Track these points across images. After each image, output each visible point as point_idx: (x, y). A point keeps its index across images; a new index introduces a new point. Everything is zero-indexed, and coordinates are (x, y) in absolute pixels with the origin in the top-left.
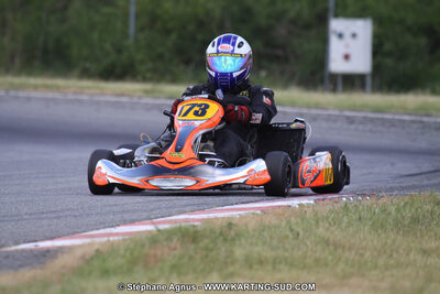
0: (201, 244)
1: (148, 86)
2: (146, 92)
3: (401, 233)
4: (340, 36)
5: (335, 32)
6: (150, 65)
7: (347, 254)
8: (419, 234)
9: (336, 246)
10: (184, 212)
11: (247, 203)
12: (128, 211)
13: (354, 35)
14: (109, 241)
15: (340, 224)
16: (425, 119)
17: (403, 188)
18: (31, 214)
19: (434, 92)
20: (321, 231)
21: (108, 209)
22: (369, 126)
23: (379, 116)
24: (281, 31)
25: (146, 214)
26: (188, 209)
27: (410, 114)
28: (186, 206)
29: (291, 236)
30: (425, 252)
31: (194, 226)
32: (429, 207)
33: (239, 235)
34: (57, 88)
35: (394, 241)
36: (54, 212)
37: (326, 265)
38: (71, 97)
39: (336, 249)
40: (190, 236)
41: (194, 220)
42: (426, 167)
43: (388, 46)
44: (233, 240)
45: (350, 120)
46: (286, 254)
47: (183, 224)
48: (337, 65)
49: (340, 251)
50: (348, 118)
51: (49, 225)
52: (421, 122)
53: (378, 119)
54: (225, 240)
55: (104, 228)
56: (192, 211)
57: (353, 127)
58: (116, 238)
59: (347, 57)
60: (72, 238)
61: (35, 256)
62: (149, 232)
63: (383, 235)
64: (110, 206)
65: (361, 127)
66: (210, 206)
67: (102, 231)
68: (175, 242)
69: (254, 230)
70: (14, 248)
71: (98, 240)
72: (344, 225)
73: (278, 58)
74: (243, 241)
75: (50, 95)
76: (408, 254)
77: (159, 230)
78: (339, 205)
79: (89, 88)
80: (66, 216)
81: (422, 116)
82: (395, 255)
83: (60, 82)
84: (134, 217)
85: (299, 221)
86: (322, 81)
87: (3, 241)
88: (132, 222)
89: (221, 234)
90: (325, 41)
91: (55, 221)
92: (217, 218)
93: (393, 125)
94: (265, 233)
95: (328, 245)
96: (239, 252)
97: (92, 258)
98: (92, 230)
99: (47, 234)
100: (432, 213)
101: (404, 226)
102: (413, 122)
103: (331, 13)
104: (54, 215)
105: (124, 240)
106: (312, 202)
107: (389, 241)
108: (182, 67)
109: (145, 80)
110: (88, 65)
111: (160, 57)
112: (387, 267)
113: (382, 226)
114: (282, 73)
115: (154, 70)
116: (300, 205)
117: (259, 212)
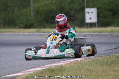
0: (54, 73)
1: (37, 30)
3: (108, 66)
4: (88, 13)
5: (87, 12)
6: (37, 24)
7: (94, 73)
8: (113, 66)
9: (91, 71)
10: (49, 64)
11: (66, 60)
12: (34, 64)
13: (92, 12)
14: (29, 73)
15: (91, 65)
16: (112, 34)
17: (107, 54)
18: (8, 67)
19: (114, 26)
20: (86, 67)
22: (97, 37)
23: (100, 34)
24: (72, 13)
25: (39, 65)
26: (50, 63)
27: (108, 33)
29: (78, 69)
30: (115, 71)
31: (52, 68)
32: (115, 59)
33: (64, 70)
34: (13, 32)
35: (106, 68)
36: (15, 66)
37: (88, 76)
38: (17, 34)
39: (90, 72)
40: (51, 70)
41: (52, 66)
42: (114, 47)
43: (101, 15)
44: (63, 71)
45: (92, 36)
46: (78, 74)
47: (49, 67)
48: (88, 21)
49: (92, 72)
50: (92, 35)
51: (13, 70)
52: (111, 35)
53: (100, 35)
54: (61, 71)
55: (28, 69)
56: (51, 64)
57: (93, 37)
58: (31, 72)
59: (90, 18)
60: (20, 73)
61: (10, 78)
62: (41, 70)
63: (103, 67)
64: (29, 63)
65: (95, 37)
66: (56, 62)
67: (28, 70)
68: (47, 72)
69: (69, 68)
70: (4, 77)
71: (26, 73)
72: (92, 65)
73: (72, 20)
74: (66, 71)
75: (11, 34)
76: (110, 72)
77: (43, 70)
78: (91, 59)
79: (21, 31)
80: (18, 67)
81: (111, 33)
82: (106, 72)
83: (14, 30)
85: (80, 64)
86: (84, 25)
87: (1, 75)
88: (35, 67)
89: (60, 69)
90: (84, 15)
91: (15, 68)
92: (58, 65)
93: (104, 36)
94: (71, 69)
95: (88, 71)
96: (65, 74)
97: (26, 78)
98: (25, 70)
99: (13, 72)
100: (116, 60)
101: (108, 64)
102: (109, 35)
103: (85, 7)
104: (14, 67)
105: (34, 73)
106: (83, 59)
107: (105, 69)
108: (46, 24)
109: (36, 28)
110: (20, 25)
111: (40, 21)
112: (105, 76)
113: (103, 65)
114: (73, 24)
115: (39, 25)
116: (80, 60)
117: (69, 63)
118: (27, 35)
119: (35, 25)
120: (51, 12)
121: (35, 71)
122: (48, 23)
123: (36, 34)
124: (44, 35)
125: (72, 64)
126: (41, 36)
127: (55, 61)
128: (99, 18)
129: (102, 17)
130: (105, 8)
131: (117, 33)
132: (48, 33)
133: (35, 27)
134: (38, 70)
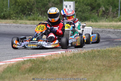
2: (14, 22)
4: (66, 6)
6: (14, 15)
9: (73, 64)
11: (46, 52)
12: (14, 55)
13: (70, 6)
14: (10, 63)
19: (92, 22)
21: (8, 54)
25: (19, 56)
28: (29, 53)
30: (97, 65)
31: (34, 59)
41: (32, 57)
43: (79, 9)
44: (45, 63)
55: (8, 60)
56: (31, 55)
58: (12, 63)
62: (22, 61)
64: (9, 54)
68: (29, 63)
71: (7, 63)
77: (24, 60)
84: (16, 57)
88: (15, 58)
89: (41, 61)
92: (39, 57)
98: (5, 60)
105: (14, 63)
106: (64, 52)
108: (23, 15)
111: (17, 12)
116: (61, 53)
117: (50, 55)
118: (3, 26)
119: (12, 16)
120: (28, 4)
121: (15, 61)
122: (24, 14)
123: (13, 25)
124: (21, 26)
125: (53, 57)
126: (18, 27)
127: (35, 53)
128: (77, 12)
129: (80, 11)
130: (83, 2)
131: (96, 28)
132: (25, 24)
133: (12, 18)
134: (18, 61)
